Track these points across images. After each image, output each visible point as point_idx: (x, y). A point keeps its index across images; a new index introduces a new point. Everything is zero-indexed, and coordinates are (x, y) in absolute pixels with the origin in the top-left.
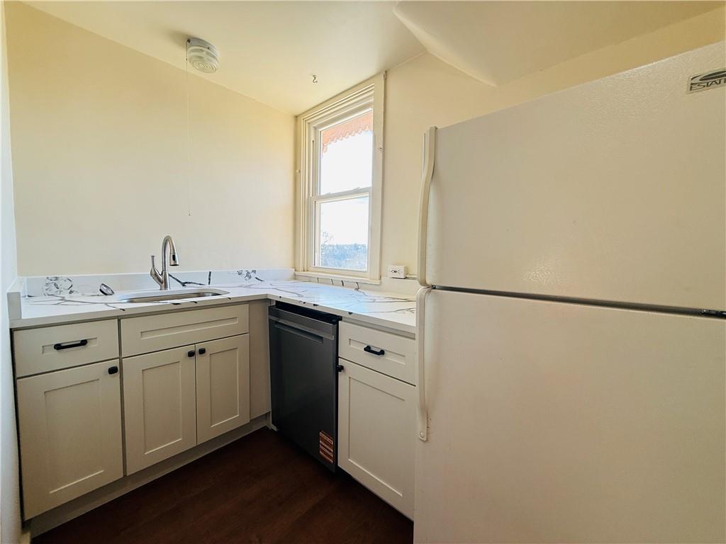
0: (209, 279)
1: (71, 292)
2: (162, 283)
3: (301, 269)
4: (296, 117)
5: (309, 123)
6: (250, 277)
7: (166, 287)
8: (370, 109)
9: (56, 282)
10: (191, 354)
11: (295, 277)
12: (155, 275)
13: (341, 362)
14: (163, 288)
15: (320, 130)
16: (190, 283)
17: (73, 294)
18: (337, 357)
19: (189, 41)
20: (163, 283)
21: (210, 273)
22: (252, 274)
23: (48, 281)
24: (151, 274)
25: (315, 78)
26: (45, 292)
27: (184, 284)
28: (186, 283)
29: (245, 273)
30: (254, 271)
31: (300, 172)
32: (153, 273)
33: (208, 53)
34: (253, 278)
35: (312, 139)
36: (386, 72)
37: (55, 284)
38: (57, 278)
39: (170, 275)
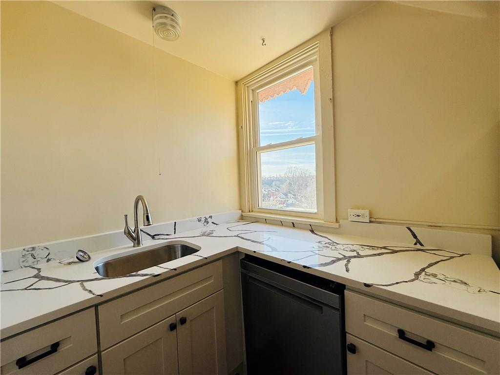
0: (175, 229)
1: (48, 260)
2: (135, 240)
3: (247, 210)
4: (237, 82)
5: (248, 87)
6: (208, 223)
7: (139, 244)
8: (311, 66)
9: (33, 252)
10: (173, 327)
11: (242, 218)
12: (128, 233)
13: (350, 339)
14: (136, 245)
15: (257, 92)
16: (158, 235)
17: (50, 262)
18: (344, 333)
19: (154, 9)
20: (137, 240)
21: (175, 223)
22: (209, 220)
23: (25, 252)
24: (125, 233)
25: (264, 41)
26: (22, 264)
27: (153, 237)
28: (156, 235)
29: (203, 219)
30: (211, 217)
31: (242, 128)
32: (127, 232)
33: (172, 20)
34: (210, 223)
35: (251, 99)
36: (332, 28)
37: (32, 255)
38: (33, 249)
39: (141, 230)
